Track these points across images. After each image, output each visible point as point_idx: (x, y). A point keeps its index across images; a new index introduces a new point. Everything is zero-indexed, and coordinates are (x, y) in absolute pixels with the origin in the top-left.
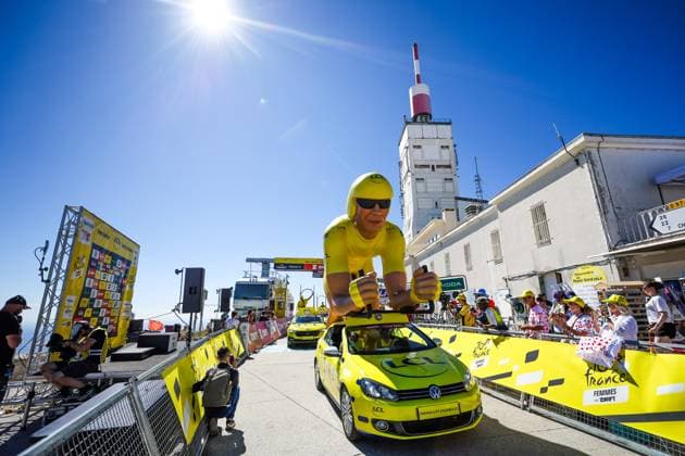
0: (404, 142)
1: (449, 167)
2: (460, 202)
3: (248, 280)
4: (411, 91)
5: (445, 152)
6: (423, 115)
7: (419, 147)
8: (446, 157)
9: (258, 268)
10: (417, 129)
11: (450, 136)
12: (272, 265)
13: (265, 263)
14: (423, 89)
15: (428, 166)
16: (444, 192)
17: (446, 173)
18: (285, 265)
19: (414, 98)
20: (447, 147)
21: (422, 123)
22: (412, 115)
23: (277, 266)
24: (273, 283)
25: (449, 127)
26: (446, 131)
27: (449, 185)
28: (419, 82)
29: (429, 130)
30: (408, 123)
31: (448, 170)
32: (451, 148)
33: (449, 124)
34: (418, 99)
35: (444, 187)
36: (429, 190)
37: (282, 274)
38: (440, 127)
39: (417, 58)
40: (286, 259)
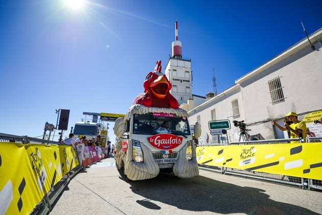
0: (168, 67)
1: (189, 81)
2: (194, 97)
4: (173, 43)
5: (187, 74)
6: (178, 55)
7: (175, 70)
8: (188, 77)
9: (91, 118)
10: (175, 62)
11: (190, 67)
12: (99, 117)
13: (95, 116)
14: (179, 43)
15: (179, 80)
16: (186, 93)
17: (187, 84)
18: (107, 117)
19: (174, 47)
20: (188, 72)
21: (177, 59)
22: (173, 55)
23: (102, 118)
24: (100, 126)
26: (188, 64)
27: (188, 90)
28: (177, 39)
29: (181, 63)
30: (171, 58)
31: (188, 83)
32: (190, 72)
33: (190, 61)
34: (176, 48)
35: (186, 91)
36: (179, 91)
37: (105, 123)
38: (186, 62)
39: (177, 28)
40: (108, 114)
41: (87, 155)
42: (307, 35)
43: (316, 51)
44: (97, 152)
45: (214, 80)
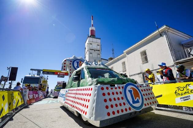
0: (87, 42)
1: (99, 51)
2: (102, 60)
3: (31, 76)
4: (90, 28)
5: (98, 46)
6: (93, 35)
7: (91, 44)
8: (99, 48)
9: (36, 72)
10: (91, 39)
11: (100, 42)
12: (42, 72)
13: (39, 71)
14: (94, 28)
15: (93, 50)
16: (97, 57)
17: (98, 52)
18: (47, 72)
19: (91, 30)
20: (99, 45)
21: (92, 37)
22: (90, 35)
23: (44, 72)
24: (42, 78)
25: (100, 40)
26: (99, 41)
27: (99, 56)
28: (92, 26)
29: (94, 40)
30: (89, 37)
31: (99, 52)
32: (100, 45)
33: (100, 39)
34: (92, 31)
35: (97, 56)
36: (93, 56)
37: (45, 76)
38: (97, 39)
39: (92, 20)
40: (48, 70)
41: (31, 96)
42: (158, 28)
43: (162, 37)
44: (39, 94)
45: (113, 50)
